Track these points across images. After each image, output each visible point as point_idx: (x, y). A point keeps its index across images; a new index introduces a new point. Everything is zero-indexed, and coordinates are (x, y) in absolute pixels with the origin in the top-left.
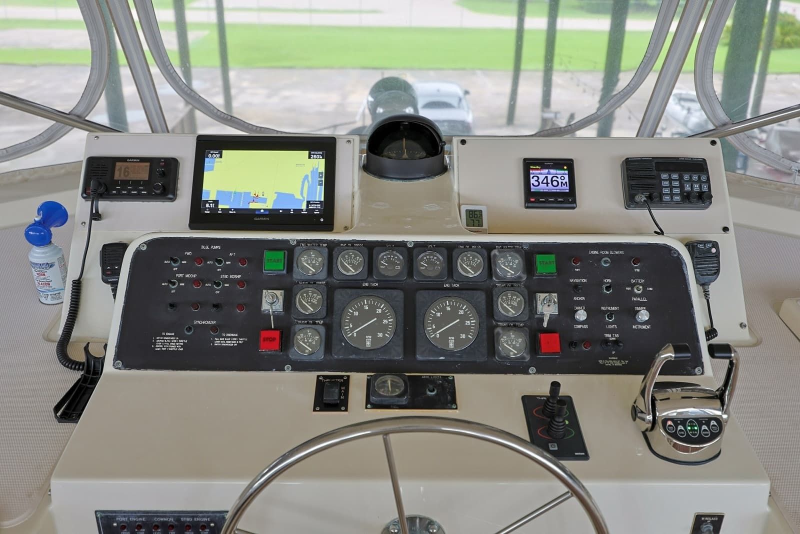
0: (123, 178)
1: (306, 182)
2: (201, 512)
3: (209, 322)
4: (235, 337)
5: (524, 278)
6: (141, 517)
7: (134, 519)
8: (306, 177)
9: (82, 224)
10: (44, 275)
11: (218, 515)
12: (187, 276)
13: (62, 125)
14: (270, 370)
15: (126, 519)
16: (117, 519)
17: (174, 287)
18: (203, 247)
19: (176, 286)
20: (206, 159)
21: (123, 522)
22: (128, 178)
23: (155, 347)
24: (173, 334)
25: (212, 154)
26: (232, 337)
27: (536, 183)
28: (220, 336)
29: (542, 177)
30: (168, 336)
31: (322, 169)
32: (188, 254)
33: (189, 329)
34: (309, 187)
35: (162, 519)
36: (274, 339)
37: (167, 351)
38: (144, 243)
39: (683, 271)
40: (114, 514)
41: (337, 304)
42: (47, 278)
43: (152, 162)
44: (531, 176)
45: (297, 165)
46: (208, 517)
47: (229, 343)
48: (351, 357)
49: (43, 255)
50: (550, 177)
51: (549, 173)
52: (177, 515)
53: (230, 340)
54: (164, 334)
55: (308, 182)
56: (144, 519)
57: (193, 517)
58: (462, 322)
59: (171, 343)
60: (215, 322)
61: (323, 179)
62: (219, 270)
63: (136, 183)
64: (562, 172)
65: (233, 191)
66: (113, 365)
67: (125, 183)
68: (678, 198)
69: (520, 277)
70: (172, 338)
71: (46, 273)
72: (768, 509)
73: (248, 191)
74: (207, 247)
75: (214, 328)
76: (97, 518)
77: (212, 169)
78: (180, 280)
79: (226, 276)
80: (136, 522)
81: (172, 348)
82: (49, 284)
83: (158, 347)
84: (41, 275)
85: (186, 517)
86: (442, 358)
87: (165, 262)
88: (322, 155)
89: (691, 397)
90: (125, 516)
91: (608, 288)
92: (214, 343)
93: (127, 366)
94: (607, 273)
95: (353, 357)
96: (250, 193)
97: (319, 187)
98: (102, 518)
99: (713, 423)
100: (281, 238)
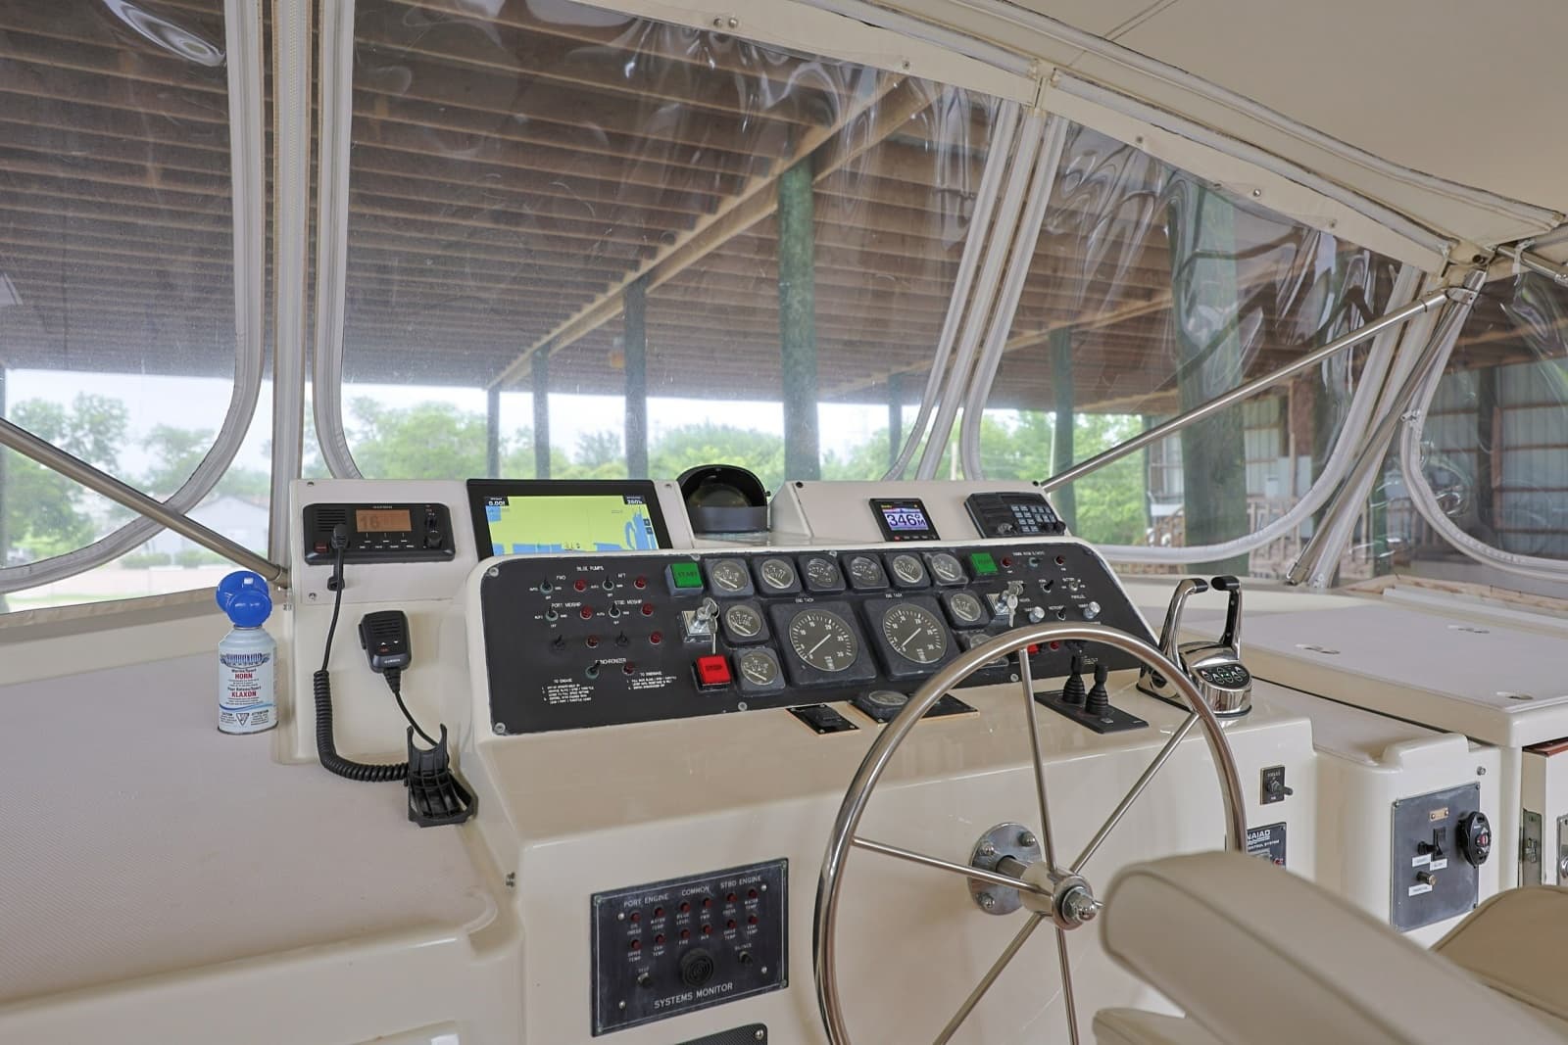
0: (370, 529)
1: (630, 530)
2: (750, 867)
3: (616, 661)
4: (658, 676)
5: (967, 580)
6: (662, 892)
7: (651, 899)
8: (629, 525)
9: (311, 595)
10: (251, 676)
11: (772, 867)
12: (568, 605)
13: (151, 521)
14: (719, 712)
15: (640, 900)
16: (625, 904)
17: (553, 619)
18: (579, 569)
19: (555, 618)
20: (487, 507)
21: (634, 908)
22: (380, 530)
23: (548, 701)
24: (570, 680)
25: (493, 501)
26: (653, 677)
27: (894, 522)
28: (638, 677)
29: (897, 516)
30: (563, 684)
31: (646, 515)
32: (561, 578)
33: (592, 671)
34: (636, 536)
35: (693, 891)
36: (720, 667)
37: (568, 704)
38: (495, 566)
39: (1103, 569)
40: (621, 895)
41: (779, 622)
42: (254, 683)
43: (415, 510)
44: (886, 515)
45: (613, 512)
46: (759, 873)
47: (652, 684)
48: (818, 681)
49: (256, 641)
50: (904, 516)
51: (902, 512)
52: (715, 878)
53: (653, 681)
54: (556, 681)
55: (633, 530)
56: (665, 897)
57: (737, 878)
58: (924, 631)
59: (568, 692)
60: (625, 660)
61: (651, 526)
62: (609, 595)
63: (395, 536)
64: (914, 510)
65: (536, 543)
66: (493, 729)
67: (376, 537)
68: (1035, 529)
69: (962, 580)
70: (571, 686)
71: (253, 673)
72: (1315, 754)
73: (558, 543)
74: (586, 569)
75: (628, 668)
76: (593, 908)
77: (498, 518)
78: (560, 611)
79: (622, 603)
80: (653, 903)
81: (575, 698)
82: (255, 694)
83: (554, 699)
84: (245, 676)
85: (728, 879)
86: (920, 672)
87: (532, 589)
88: (641, 500)
89: (1194, 651)
90: (637, 896)
91: (1047, 587)
92: (632, 687)
93: (512, 729)
94: (1039, 574)
95: (821, 681)
96: (560, 546)
97: (649, 536)
98: (602, 905)
99: (1237, 668)
100: (679, 554)
